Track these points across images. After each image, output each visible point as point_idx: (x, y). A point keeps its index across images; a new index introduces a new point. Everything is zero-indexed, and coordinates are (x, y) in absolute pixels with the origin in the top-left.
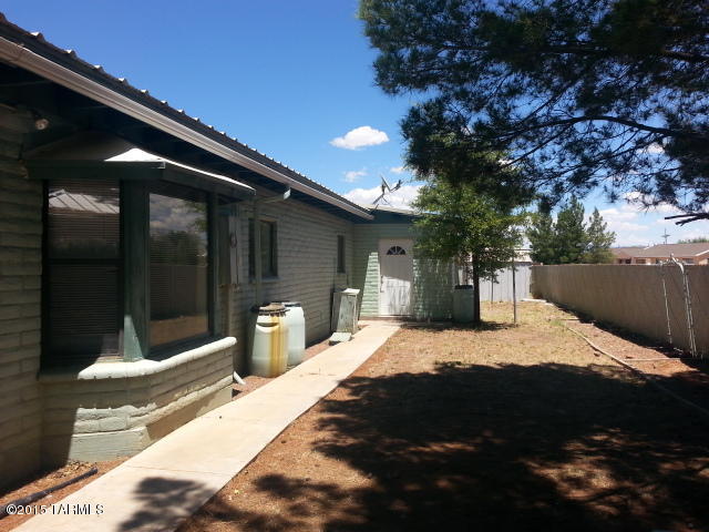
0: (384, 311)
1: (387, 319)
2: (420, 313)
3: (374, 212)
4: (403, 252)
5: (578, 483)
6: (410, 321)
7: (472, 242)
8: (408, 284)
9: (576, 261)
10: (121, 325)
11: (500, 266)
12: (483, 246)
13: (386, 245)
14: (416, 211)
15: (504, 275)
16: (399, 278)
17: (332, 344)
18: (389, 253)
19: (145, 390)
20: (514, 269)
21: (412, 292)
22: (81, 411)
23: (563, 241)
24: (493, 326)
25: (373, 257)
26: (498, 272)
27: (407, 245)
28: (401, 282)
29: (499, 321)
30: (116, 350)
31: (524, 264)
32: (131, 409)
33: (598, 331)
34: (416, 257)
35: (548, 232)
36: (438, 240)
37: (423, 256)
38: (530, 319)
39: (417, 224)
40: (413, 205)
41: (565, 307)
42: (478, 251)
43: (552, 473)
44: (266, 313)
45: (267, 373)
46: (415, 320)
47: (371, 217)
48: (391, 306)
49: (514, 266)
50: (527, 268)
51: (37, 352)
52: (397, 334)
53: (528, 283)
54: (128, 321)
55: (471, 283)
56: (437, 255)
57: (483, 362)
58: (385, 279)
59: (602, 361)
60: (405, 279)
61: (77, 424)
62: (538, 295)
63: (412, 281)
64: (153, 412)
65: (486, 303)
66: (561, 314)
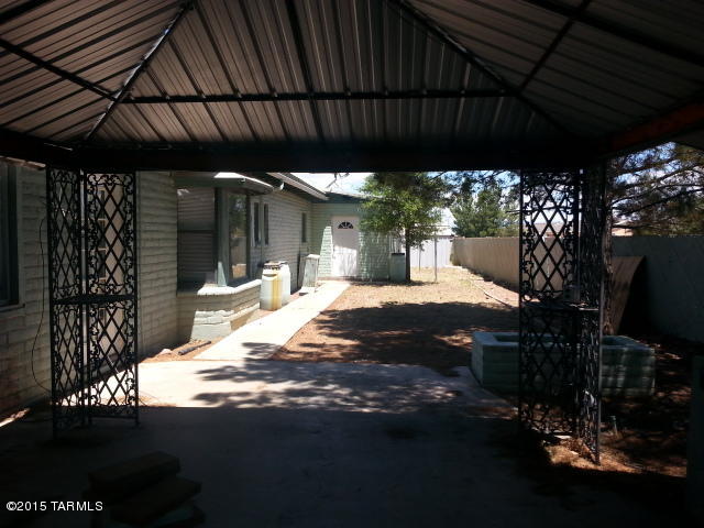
0: (336, 272)
1: (338, 279)
2: (364, 274)
3: (328, 194)
4: (351, 227)
5: (457, 341)
6: (356, 280)
7: (405, 220)
8: (355, 252)
9: (493, 235)
10: (217, 267)
11: (426, 238)
12: (413, 223)
13: (338, 221)
14: (363, 195)
15: (428, 245)
16: (349, 247)
17: (302, 294)
18: (340, 227)
19: (230, 302)
20: (436, 241)
21: (358, 258)
22: (197, 312)
23: (482, 217)
24: (420, 284)
25: (328, 231)
26: (424, 242)
27: (355, 221)
28: (350, 250)
29: (424, 281)
30: (214, 281)
31: (445, 237)
32: (223, 312)
33: (495, 286)
34: (362, 230)
35: (469, 209)
36: (379, 218)
37: (367, 230)
38: (447, 280)
39: (364, 206)
40: (360, 190)
41: (475, 272)
42: (410, 226)
43: (446, 339)
44: (269, 267)
45: (270, 307)
46: (360, 280)
47: (326, 198)
48: (342, 268)
49: (436, 238)
50: (448, 240)
51: (175, 280)
52: (349, 289)
53: (449, 254)
54: (220, 265)
55: (403, 251)
56: (379, 229)
57: (412, 301)
58: (337, 248)
59: (490, 301)
60: (352, 248)
61: (196, 319)
62: (457, 263)
63: (358, 250)
64: (233, 315)
65: (415, 269)
66: (472, 276)
